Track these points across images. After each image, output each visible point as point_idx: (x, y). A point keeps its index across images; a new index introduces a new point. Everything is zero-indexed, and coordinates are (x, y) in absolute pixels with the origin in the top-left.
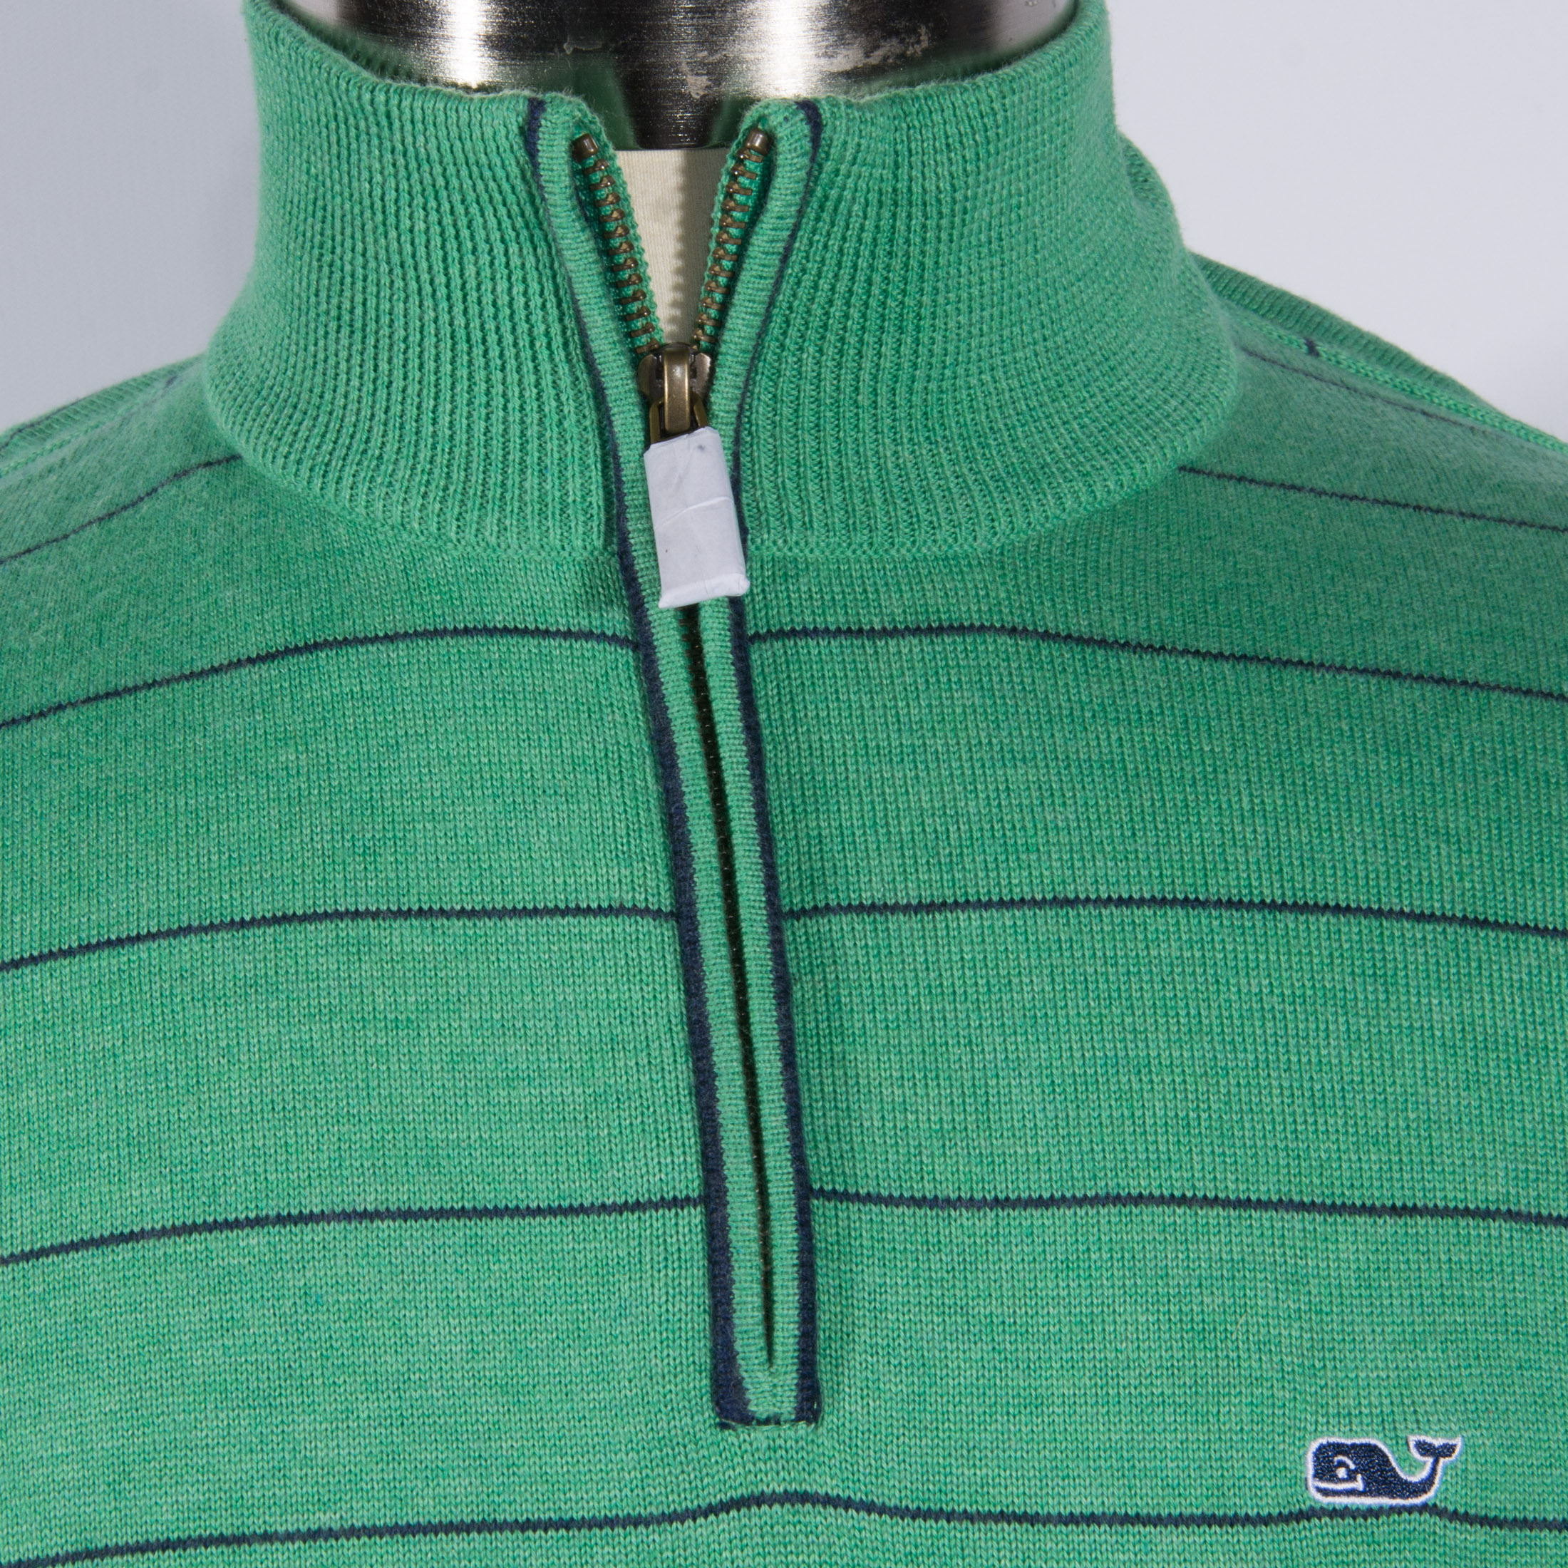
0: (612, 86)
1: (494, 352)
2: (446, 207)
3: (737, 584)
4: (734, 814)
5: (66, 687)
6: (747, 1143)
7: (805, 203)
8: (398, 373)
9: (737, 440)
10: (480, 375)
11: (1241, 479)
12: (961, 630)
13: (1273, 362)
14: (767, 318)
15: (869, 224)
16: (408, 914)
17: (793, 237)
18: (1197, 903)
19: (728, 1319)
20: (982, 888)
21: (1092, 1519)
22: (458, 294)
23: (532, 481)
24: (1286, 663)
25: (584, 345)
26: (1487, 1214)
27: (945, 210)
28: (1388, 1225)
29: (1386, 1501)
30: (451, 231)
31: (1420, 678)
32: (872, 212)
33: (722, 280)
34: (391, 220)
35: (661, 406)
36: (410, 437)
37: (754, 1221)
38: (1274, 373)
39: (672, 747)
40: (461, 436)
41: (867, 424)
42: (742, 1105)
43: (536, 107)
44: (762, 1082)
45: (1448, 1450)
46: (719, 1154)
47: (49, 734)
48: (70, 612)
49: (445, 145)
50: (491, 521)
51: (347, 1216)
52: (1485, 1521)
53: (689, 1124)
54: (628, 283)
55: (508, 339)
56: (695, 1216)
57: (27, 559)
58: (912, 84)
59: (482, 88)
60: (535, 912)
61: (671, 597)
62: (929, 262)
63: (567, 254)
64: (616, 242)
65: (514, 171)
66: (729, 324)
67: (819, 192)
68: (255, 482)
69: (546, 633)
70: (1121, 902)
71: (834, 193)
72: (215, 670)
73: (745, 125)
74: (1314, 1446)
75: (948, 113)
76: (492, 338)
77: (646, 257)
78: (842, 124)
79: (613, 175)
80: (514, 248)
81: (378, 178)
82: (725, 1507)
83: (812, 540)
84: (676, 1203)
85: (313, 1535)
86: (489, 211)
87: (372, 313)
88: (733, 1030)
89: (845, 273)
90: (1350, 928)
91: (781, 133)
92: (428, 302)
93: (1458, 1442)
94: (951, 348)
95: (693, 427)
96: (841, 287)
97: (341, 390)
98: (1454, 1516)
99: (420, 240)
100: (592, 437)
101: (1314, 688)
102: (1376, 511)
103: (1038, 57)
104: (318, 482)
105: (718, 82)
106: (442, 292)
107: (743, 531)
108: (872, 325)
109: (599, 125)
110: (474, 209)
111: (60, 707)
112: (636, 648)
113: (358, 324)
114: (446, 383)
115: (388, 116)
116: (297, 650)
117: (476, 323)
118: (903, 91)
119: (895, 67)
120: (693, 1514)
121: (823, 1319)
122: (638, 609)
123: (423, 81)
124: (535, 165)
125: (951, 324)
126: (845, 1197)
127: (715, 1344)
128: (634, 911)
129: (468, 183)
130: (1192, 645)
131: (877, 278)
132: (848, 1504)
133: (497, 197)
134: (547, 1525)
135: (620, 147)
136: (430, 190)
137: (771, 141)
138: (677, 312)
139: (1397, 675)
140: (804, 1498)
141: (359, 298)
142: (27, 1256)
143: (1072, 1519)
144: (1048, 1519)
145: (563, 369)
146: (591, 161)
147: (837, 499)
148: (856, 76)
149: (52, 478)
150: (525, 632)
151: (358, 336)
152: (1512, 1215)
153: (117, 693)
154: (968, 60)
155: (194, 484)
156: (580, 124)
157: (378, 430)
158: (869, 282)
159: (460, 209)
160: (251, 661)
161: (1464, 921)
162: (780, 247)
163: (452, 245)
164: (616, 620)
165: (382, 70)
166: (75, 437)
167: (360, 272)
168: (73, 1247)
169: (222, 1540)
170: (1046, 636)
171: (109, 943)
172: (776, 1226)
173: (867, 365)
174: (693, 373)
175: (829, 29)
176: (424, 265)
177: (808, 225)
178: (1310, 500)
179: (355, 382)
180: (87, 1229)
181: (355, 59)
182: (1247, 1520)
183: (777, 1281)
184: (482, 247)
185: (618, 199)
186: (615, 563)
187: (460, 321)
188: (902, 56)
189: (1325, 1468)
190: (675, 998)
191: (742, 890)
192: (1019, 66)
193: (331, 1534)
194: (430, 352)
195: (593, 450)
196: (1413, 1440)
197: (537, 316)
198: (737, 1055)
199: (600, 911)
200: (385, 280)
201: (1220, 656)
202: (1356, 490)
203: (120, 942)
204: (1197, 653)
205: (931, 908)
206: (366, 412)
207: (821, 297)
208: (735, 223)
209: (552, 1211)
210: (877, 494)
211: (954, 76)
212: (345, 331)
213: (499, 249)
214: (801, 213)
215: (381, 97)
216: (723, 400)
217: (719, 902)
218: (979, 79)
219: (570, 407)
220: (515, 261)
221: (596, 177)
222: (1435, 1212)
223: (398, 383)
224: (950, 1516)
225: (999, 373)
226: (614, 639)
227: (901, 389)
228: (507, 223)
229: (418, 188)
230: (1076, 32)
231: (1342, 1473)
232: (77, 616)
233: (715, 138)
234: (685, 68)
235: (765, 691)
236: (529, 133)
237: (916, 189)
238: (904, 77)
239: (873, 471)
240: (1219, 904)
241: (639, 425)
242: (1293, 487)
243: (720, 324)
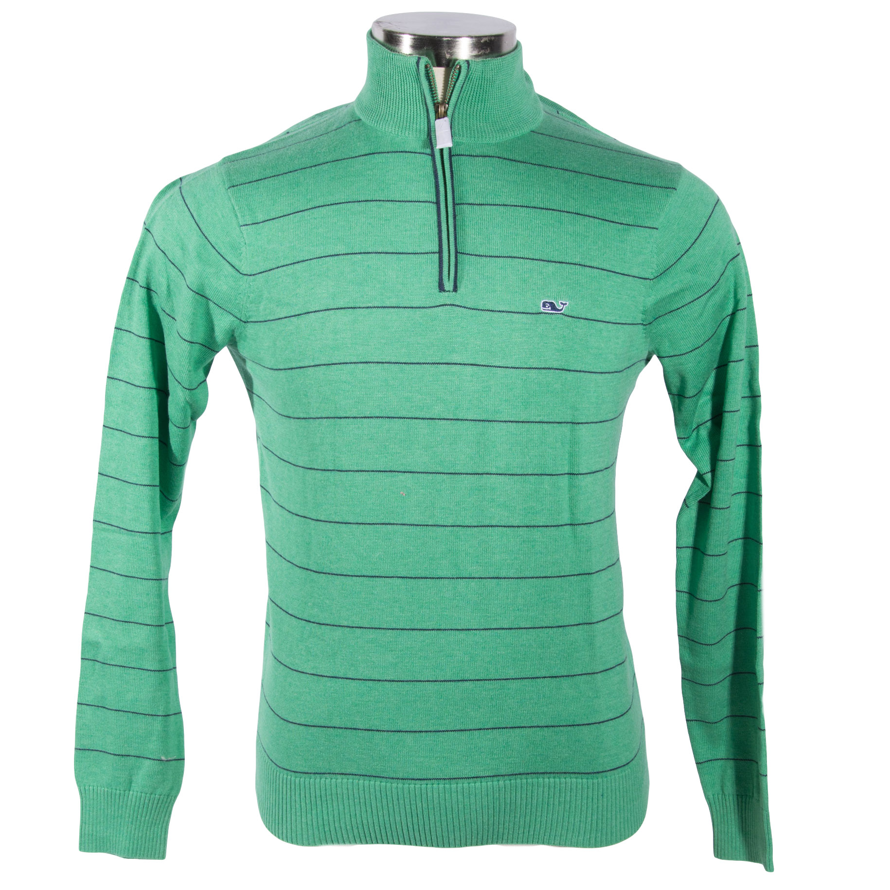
0: (433, 55)
1: (409, 102)
2: (402, 75)
3: (450, 145)
4: (447, 186)
5: (328, 159)
6: (447, 243)
7: (466, 78)
8: (392, 105)
9: (452, 120)
10: (406, 106)
11: (542, 134)
12: (490, 157)
13: (550, 114)
14: (458, 99)
15: (477, 83)
16: (389, 201)
17: (463, 84)
18: (528, 207)
19: (442, 273)
20: (491, 202)
21: (503, 312)
22: (403, 91)
23: (415, 126)
24: (547, 167)
25: (425, 102)
26: (575, 264)
27: (491, 81)
28: (558, 265)
29: (556, 312)
30: (402, 80)
31: (571, 171)
32: (478, 81)
33: (450, 91)
34: (392, 77)
35: (438, 113)
36: (393, 117)
37: (447, 256)
38: (550, 116)
39: (437, 173)
40: (402, 117)
41: (475, 119)
42: (447, 236)
43: (419, 59)
44: (450, 232)
45: (566, 304)
46: (442, 244)
47: (325, 167)
48: (329, 146)
49: (402, 64)
50: (407, 132)
51: (376, 253)
52: (571, 317)
53: (437, 239)
54: (434, 91)
55: (412, 100)
56: (437, 255)
57: (321, 136)
58: (486, 58)
59: (409, 55)
60: (412, 201)
61: (439, 147)
62: (487, 90)
63: (423, 85)
64: (432, 83)
65: (415, 70)
66: (451, 99)
67: (468, 76)
68: (363, 124)
69: (416, 153)
70: (515, 206)
71: (471, 77)
72: (356, 157)
73: (456, 64)
74: (542, 302)
75: (492, 64)
76: (409, 100)
77: (437, 86)
78: (473, 65)
79: (432, 71)
80: (414, 84)
81: (390, 70)
82: (440, 306)
83: (464, 139)
84: (434, 253)
85: (368, 307)
86: (410, 77)
87: (387, 94)
88: (446, 223)
89: (472, 91)
90: (555, 213)
91: (462, 65)
92: (398, 93)
93: (568, 303)
94: (491, 106)
95: (444, 117)
96: (472, 94)
97: (381, 108)
98: (566, 315)
99: (397, 81)
100: (426, 118)
101: (551, 171)
102: (566, 142)
103: (509, 55)
104: (376, 124)
105: (452, 56)
106: (400, 91)
107: (452, 136)
108: (477, 101)
109: (430, 62)
110: (407, 76)
111: (327, 162)
112: (432, 156)
113: (385, 96)
114: (400, 107)
115: (392, 58)
116: (371, 154)
117: (406, 97)
118: (484, 59)
119: (483, 55)
120: (434, 307)
121: (458, 274)
122: (432, 149)
123: (399, 53)
124: (418, 69)
125: (491, 102)
126: (463, 253)
127: (439, 277)
128: (429, 202)
129: (406, 72)
130: (531, 162)
131: (478, 93)
132: (461, 307)
133: (411, 74)
134: (409, 308)
135: (434, 66)
136: (399, 73)
137: (460, 67)
138: (442, 97)
139: (567, 170)
140: (454, 305)
141: (385, 91)
142: (319, 258)
143: (500, 311)
144: (495, 311)
145: (421, 106)
146: (428, 69)
147: (469, 132)
148: (477, 56)
149: (325, 123)
150: (412, 152)
151: (384, 98)
152: (580, 265)
153: (338, 160)
154: (497, 55)
155: (353, 124)
156: (427, 62)
157: (387, 115)
158: (477, 93)
159: (404, 76)
160: (363, 155)
161: (575, 213)
162: (461, 86)
163: (402, 82)
164: (428, 151)
165: (391, 50)
166: (329, 116)
167: (385, 87)
168: (327, 256)
169: (351, 308)
170: (505, 159)
171: (336, 204)
172: (451, 257)
173: (476, 108)
174: (445, 108)
175: (472, 47)
176: (397, 86)
177: (466, 83)
178: (554, 138)
179: (384, 106)
180: (330, 253)
181: (387, 48)
182: (530, 313)
183: (451, 267)
184: (408, 83)
185: (433, 76)
186: (429, 140)
187: (403, 96)
188: (484, 53)
189: (544, 305)
190: (436, 217)
191: (448, 199)
192: (505, 56)
193: (371, 307)
194: (397, 102)
195: (426, 121)
196: (560, 302)
197: (417, 96)
198: (446, 228)
199: (423, 202)
200: (390, 88)
201: (535, 164)
202: (563, 137)
203: (337, 204)
204: (531, 164)
205: (481, 205)
206: (385, 112)
207: (468, 95)
208: (453, 81)
209: (412, 253)
210: (476, 131)
211: (494, 57)
212: (382, 97)
213: (411, 83)
214: (465, 80)
215: (391, 55)
216: (449, 113)
217: (444, 201)
218: (498, 58)
219: (422, 113)
220: (414, 86)
221: (429, 71)
222: (566, 263)
223: (391, 107)
224: (478, 310)
225: (499, 111)
226: (428, 154)
227: (481, 113)
228: (413, 79)
229: (397, 72)
230: (516, 51)
231: (547, 306)
232: (331, 147)
233: (451, 66)
234: (446, 53)
235: (454, 165)
236: (418, 63)
237: (486, 77)
238: (485, 57)
239: (475, 127)
240: (532, 207)
241: (434, 116)
242: (551, 136)
243: (450, 99)
